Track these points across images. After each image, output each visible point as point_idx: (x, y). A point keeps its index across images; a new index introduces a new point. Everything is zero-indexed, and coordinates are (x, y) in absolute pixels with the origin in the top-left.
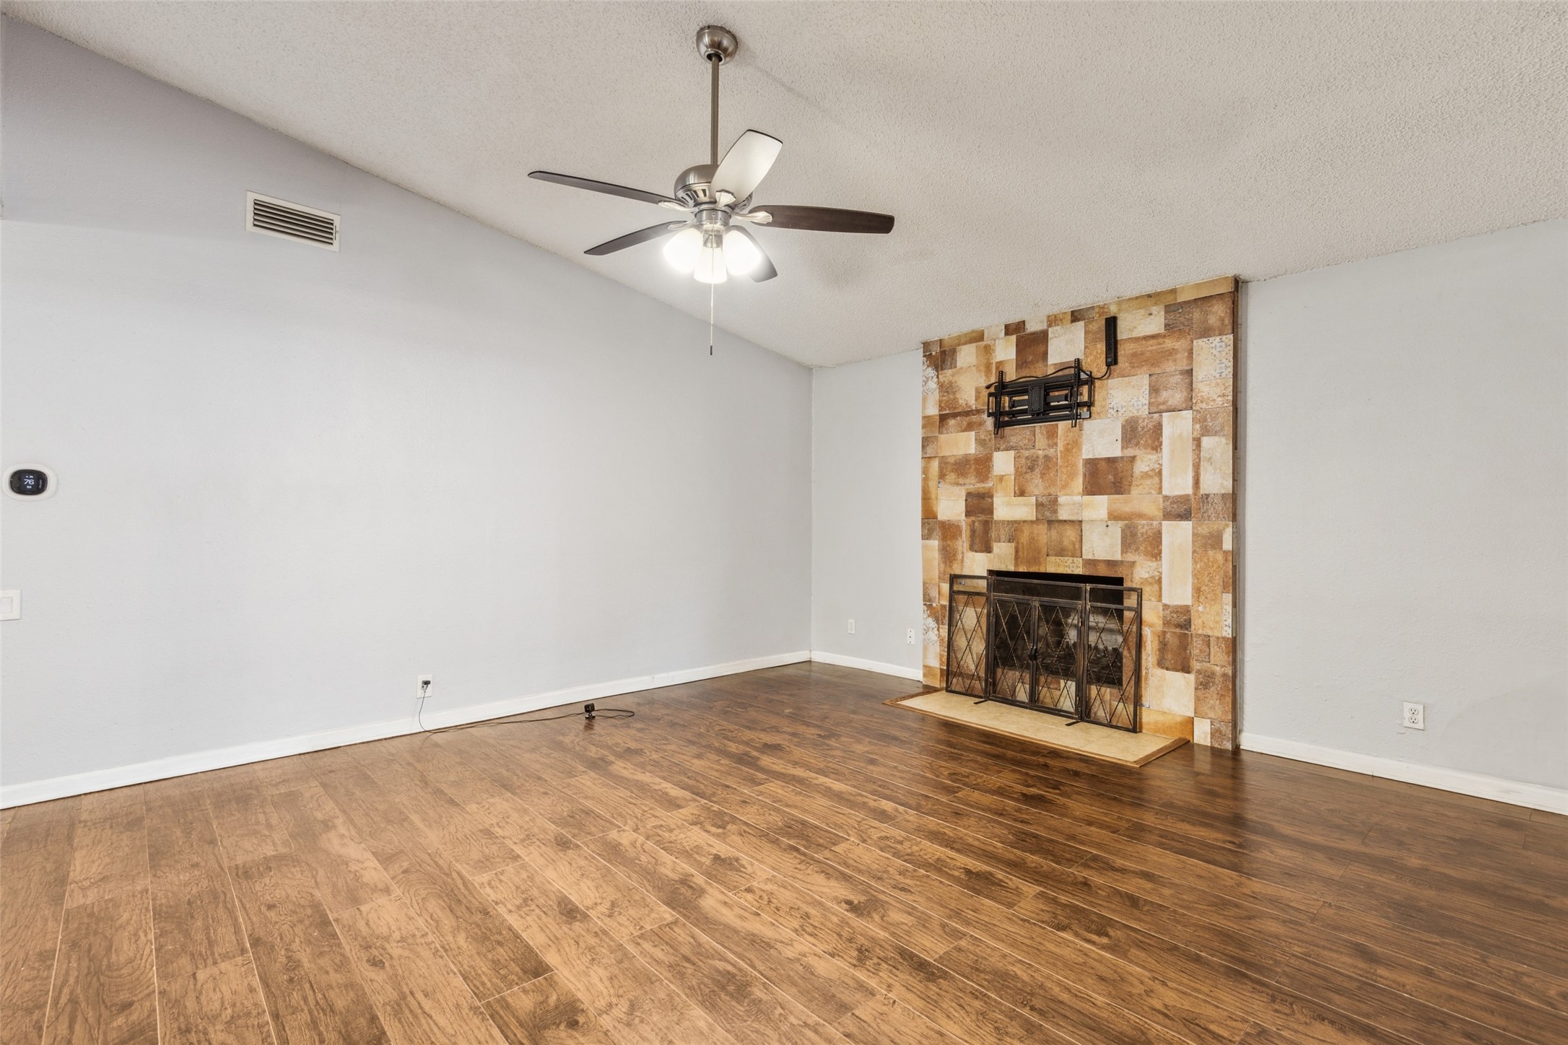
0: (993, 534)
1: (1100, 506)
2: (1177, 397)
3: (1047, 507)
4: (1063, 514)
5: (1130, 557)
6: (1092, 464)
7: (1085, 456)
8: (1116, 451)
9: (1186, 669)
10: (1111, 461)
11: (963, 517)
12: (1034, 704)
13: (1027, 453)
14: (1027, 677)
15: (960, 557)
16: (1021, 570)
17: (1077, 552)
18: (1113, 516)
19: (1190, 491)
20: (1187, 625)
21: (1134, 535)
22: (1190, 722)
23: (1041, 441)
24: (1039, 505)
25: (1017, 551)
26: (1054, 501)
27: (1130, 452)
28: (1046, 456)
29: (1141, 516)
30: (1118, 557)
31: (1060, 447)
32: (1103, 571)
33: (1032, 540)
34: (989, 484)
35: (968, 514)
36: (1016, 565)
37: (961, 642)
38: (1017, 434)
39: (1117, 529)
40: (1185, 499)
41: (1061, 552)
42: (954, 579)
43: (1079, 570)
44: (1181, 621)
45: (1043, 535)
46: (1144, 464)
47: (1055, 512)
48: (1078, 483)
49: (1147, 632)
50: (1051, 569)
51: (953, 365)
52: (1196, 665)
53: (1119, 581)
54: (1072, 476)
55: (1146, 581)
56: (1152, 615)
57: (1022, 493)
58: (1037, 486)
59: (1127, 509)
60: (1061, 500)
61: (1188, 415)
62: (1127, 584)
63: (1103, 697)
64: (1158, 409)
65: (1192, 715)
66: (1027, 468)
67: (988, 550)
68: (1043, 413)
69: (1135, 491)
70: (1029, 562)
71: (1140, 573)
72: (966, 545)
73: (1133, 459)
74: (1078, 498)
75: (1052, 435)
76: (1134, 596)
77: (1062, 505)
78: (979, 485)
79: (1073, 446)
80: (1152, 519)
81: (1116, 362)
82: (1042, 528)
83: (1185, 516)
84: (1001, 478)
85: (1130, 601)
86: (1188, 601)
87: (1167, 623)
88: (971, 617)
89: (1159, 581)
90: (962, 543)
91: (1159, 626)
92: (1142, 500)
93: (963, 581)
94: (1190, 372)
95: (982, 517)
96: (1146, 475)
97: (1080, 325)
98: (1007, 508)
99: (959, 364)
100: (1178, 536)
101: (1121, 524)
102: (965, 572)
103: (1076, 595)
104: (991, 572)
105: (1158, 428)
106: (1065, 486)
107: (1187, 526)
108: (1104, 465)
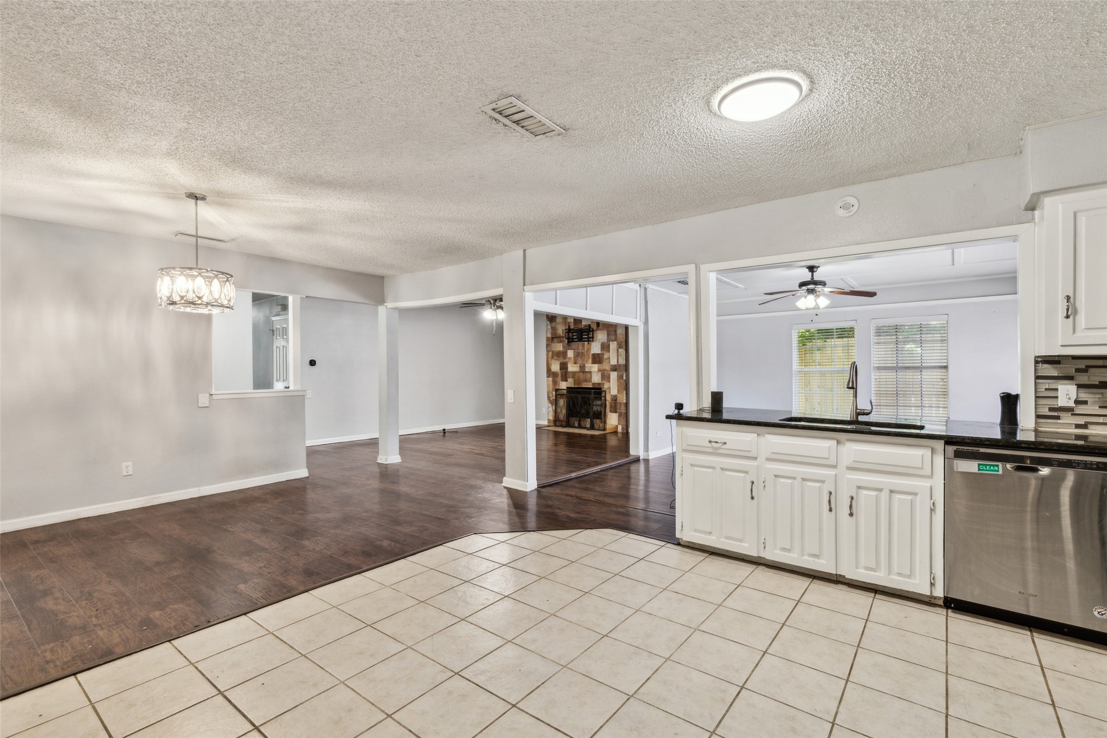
0: (568, 376)
1: (595, 368)
2: (613, 338)
3: (582, 367)
4: (587, 370)
5: (603, 382)
6: (594, 355)
7: (592, 353)
8: (599, 352)
9: (616, 412)
10: (598, 354)
11: (559, 370)
12: (580, 427)
13: (577, 351)
14: (577, 419)
15: (558, 383)
16: (576, 386)
17: (590, 381)
18: (599, 370)
19: (616, 364)
20: (616, 400)
21: (604, 376)
22: (617, 426)
23: (581, 348)
24: (580, 367)
25: (574, 380)
26: (584, 366)
27: (603, 352)
28: (582, 352)
29: (606, 370)
30: (600, 382)
31: (586, 350)
32: (597, 386)
33: (579, 377)
34: (567, 360)
35: (561, 369)
36: (574, 385)
37: (559, 410)
38: (574, 345)
39: (600, 374)
40: (615, 366)
41: (586, 381)
42: (557, 390)
43: (591, 386)
44: (615, 399)
45: (582, 376)
46: (606, 356)
47: (585, 369)
48: (590, 360)
49: (607, 403)
50: (584, 386)
51: (555, 321)
52: (618, 411)
53: (601, 389)
54: (589, 358)
55: (607, 388)
56: (608, 398)
57: (575, 363)
58: (580, 361)
59: (602, 368)
60: (586, 365)
61: (615, 342)
62: (602, 390)
63: (597, 422)
64: (609, 340)
65: (617, 424)
66: (578, 355)
67: (566, 381)
68: (581, 339)
69: (604, 363)
70: (578, 384)
71: (606, 386)
72: (560, 379)
73: (603, 354)
74: (590, 365)
75: (583, 346)
76: (604, 393)
77: (586, 367)
78: (564, 360)
79: (589, 349)
80: (608, 371)
81: (599, 326)
82: (581, 374)
83: (615, 370)
84: (570, 358)
85: (603, 395)
86: (616, 394)
87: (612, 400)
88: (562, 402)
89: (610, 388)
90: (559, 379)
91: (610, 401)
92: (606, 366)
93: (560, 391)
94: (616, 331)
95: (564, 371)
96: (606, 359)
98: (572, 368)
99: (557, 321)
100: (614, 375)
101: (601, 372)
102: (560, 388)
103: (590, 393)
104: (567, 388)
105: (609, 346)
106: (587, 361)
107: (616, 373)
108: (596, 355)
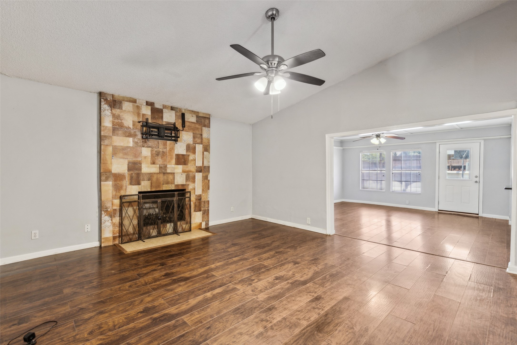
0: (141, 178)
1: (180, 168)
2: (199, 141)
3: (163, 168)
4: (169, 171)
5: (188, 183)
6: (178, 156)
7: (176, 153)
8: (184, 152)
9: (200, 211)
10: (183, 155)
11: (126, 171)
12: (160, 234)
13: (156, 150)
15: (124, 188)
16: (153, 190)
17: (173, 182)
18: (184, 172)
19: (201, 165)
20: (200, 199)
21: (189, 177)
22: (201, 223)
23: (161, 146)
24: (160, 168)
25: (151, 184)
26: (166, 167)
27: (188, 153)
28: (163, 152)
29: (190, 171)
30: (185, 183)
31: (168, 149)
32: (180, 188)
33: (157, 179)
34: (139, 159)
35: (129, 169)
36: (151, 189)
37: (126, 222)
38: (152, 142)
39: (184, 175)
40: (200, 167)
41: (168, 183)
42: (121, 198)
43: (173, 188)
44: (199, 198)
45: (162, 178)
46: (191, 157)
47: (166, 170)
48: (174, 161)
49: (192, 203)
50: (164, 189)
51: (120, 108)
52: (202, 209)
53: (184, 190)
54: (171, 158)
55: (191, 189)
56: (193, 198)
57: (154, 163)
58: (159, 161)
59: (187, 169)
60: (168, 166)
61: (201, 146)
62: (187, 191)
63: (182, 225)
64: (195, 143)
65: (201, 221)
66: (156, 155)
67: (139, 184)
68: (160, 136)
69: (189, 164)
70: (156, 187)
71: (190, 187)
72: (128, 183)
73: (189, 155)
74: (173, 166)
75: (165, 145)
76: (189, 194)
77: (168, 168)
78: (135, 159)
79: (172, 149)
80: (193, 172)
81: (185, 127)
82: (161, 175)
83: (200, 171)
84: (145, 157)
85: (188, 195)
86: (201, 193)
87: (196, 200)
88: (130, 211)
89: (195, 189)
90: (126, 182)
91: (194, 201)
92: (191, 167)
93: (126, 198)
94: (202, 135)
95: (136, 172)
96: (192, 160)
97: (174, 112)
98: (146, 168)
99: (124, 108)
100: (199, 176)
101: (186, 174)
102: (127, 193)
103: (173, 196)
104: (140, 193)
105: (195, 148)
106: (169, 162)
107: (201, 174)
108: (181, 156)
